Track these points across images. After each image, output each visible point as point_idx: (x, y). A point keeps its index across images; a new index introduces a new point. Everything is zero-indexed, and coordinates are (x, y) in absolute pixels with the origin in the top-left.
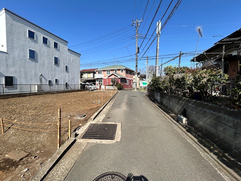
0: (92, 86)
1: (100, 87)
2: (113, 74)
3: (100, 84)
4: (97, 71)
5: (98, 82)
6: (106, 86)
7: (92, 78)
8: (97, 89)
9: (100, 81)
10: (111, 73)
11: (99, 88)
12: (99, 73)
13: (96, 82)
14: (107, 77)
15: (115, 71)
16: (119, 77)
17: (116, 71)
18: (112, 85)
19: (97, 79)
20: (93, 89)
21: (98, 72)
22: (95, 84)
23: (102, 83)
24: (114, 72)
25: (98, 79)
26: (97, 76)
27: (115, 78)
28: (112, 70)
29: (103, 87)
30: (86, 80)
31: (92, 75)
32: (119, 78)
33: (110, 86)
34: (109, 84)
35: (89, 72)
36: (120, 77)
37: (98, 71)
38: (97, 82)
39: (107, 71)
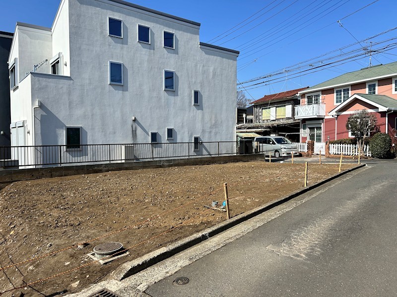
0: (283, 146)
1: (311, 147)
2: (356, 101)
3: (312, 137)
4: (303, 96)
5: (308, 130)
6: (331, 146)
7: (288, 118)
8: (300, 155)
9: (312, 129)
10: (353, 95)
11: (306, 150)
12: (310, 102)
13: (302, 131)
14: (334, 113)
15: (367, 89)
16: (382, 109)
17: (372, 87)
18: (354, 142)
19: (304, 120)
20: (285, 155)
21: (306, 100)
22: (296, 139)
23: (319, 136)
24: (367, 91)
25: (307, 122)
26: (305, 111)
27: (363, 116)
28: (355, 86)
29: (320, 147)
30: (269, 127)
31: (289, 108)
32: (383, 114)
33: (345, 143)
34: (343, 137)
35: (279, 101)
36: (385, 109)
37: (306, 95)
38: (304, 133)
39: (339, 92)
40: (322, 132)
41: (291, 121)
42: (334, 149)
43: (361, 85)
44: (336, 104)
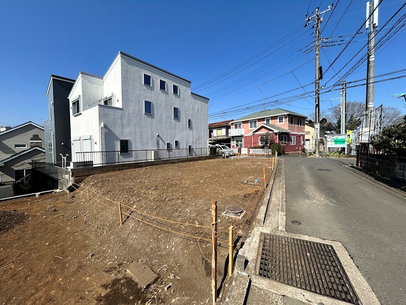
0: (226, 150)
1: (240, 150)
2: (263, 127)
3: (237, 145)
4: (232, 124)
5: (235, 142)
6: (251, 149)
8: (234, 155)
9: (237, 141)
10: (259, 124)
11: (237, 152)
12: (236, 127)
13: (232, 142)
14: (251, 133)
15: (265, 121)
16: (276, 131)
17: (268, 121)
18: (263, 147)
19: (233, 137)
20: (228, 155)
21: (234, 126)
22: (229, 146)
23: (241, 145)
24: (265, 122)
25: (235, 138)
26: (233, 132)
27: (267, 135)
28: (260, 120)
29: (244, 151)
30: (215, 140)
31: (224, 131)
32: (276, 134)
33: (258, 148)
34: (256, 145)
35: (219, 127)
36: (277, 131)
37: (234, 124)
38: (233, 143)
39: (251, 122)
40: (243, 142)
41: (225, 137)
42: (252, 151)
43: (263, 119)
44: (250, 129)
